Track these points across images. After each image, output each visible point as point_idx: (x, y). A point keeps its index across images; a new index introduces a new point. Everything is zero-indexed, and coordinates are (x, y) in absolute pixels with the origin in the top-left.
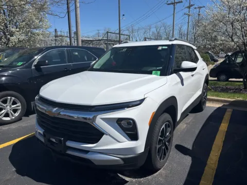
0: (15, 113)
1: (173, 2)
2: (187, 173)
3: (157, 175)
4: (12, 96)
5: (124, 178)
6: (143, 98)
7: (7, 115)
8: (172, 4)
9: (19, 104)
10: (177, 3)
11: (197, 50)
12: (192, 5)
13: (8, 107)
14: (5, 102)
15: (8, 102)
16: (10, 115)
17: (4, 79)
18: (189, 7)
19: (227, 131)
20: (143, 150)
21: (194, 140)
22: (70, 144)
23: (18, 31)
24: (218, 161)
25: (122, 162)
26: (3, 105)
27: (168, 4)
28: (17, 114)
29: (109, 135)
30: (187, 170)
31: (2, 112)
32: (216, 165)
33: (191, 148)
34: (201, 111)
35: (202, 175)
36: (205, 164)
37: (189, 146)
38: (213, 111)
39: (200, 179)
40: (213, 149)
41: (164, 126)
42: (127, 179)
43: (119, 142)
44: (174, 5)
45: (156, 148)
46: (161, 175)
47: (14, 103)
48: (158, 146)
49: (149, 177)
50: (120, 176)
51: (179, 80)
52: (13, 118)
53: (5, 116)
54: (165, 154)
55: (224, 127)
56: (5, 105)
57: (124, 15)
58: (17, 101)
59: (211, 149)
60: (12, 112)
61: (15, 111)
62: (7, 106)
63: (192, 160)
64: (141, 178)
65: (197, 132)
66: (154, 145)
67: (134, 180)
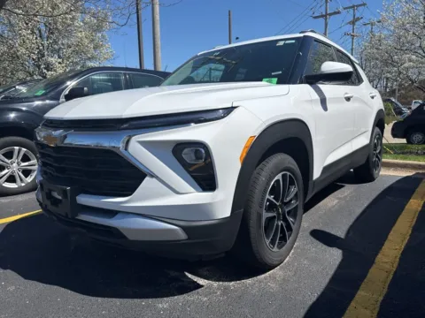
0: (26, 177)
1: (324, 13)
2: (330, 277)
3: (265, 278)
4: (21, 145)
5: (195, 279)
6: (230, 106)
7: (11, 179)
8: (322, 16)
9: (34, 161)
10: (330, 14)
11: (359, 64)
12: (358, 19)
13: (15, 165)
14: (9, 155)
15: (15, 157)
16: (18, 179)
17: (12, 115)
18: (353, 23)
19: (421, 211)
20: (228, 214)
21: (351, 224)
22: (84, 200)
23: (60, 63)
24: (400, 259)
25: (183, 236)
26: (6, 160)
27: (315, 17)
28: (29, 179)
29: (157, 177)
30: (331, 272)
31: (4, 172)
32: (396, 265)
33: (343, 237)
34: (371, 181)
35: (362, 281)
36: (370, 262)
37: (340, 232)
38: (394, 181)
39: (357, 288)
40: (390, 237)
41: (279, 177)
42: (201, 281)
43: (178, 193)
44: (326, 19)
45: (260, 216)
46: (273, 278)
47: (26, 158)
48: (266, 215)
49: (249, 281)
50: (190, 276)
51: (316, 97)
52: (23, 184)
53: (7, 181)
54: (283, 239)
55: (414, 204)
56: (9, 161)
57: (237, 38)
58: (30, 154)
59: (385, 238)
60: (21, 174)
61: (27, 173)
62: (12, 164)
63: (344, 255)
64: (231, 281)
65: (359, 211)
66: (254, 209)
67: (215, 284)
